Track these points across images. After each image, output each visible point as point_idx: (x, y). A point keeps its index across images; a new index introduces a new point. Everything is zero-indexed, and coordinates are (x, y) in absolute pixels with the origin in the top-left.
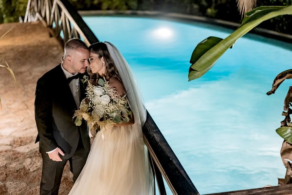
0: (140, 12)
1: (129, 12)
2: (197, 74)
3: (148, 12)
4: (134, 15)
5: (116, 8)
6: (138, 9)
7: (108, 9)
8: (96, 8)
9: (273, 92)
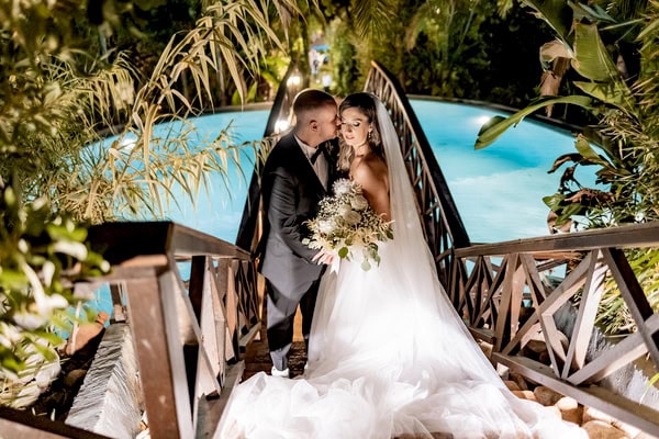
0: (465, 101)
1: (456, 99)
2: (482, 145)
3: (473, 101)
4: (460, 102)
5: (445, 95)
6: (464, 98)
7: (437, 95)
8: (424, 93)
9: (553, 171)
